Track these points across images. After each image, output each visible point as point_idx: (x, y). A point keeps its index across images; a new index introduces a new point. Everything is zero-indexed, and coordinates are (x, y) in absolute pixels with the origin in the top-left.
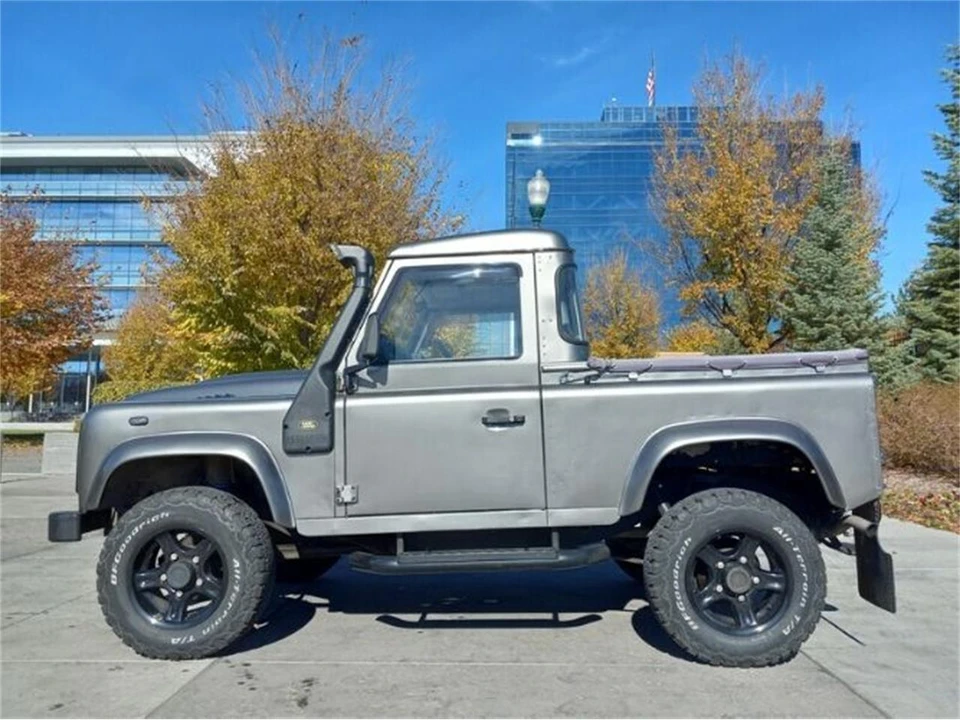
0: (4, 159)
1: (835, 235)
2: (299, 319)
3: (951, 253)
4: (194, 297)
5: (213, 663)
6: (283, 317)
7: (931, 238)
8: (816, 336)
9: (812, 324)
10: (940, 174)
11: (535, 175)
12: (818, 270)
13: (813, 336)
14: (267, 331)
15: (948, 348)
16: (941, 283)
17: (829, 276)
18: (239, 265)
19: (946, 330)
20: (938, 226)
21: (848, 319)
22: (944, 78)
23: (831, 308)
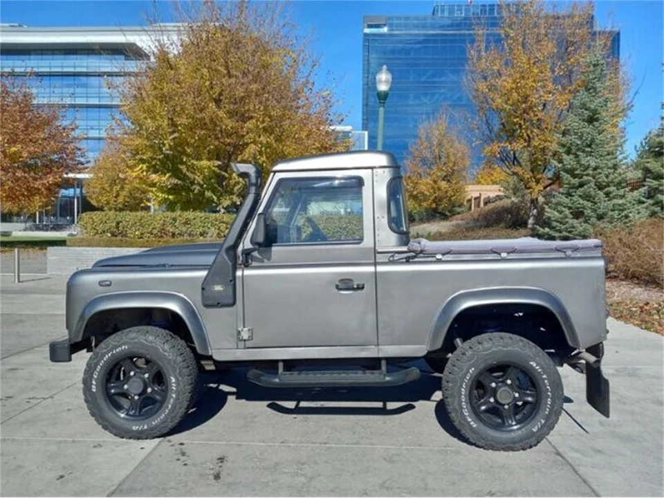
0: (2, 44)
1: (595, 112)
2: (216, 169)
4: (143, 154)
5: (160, 442)
6: (205, 168)
8: (577, 185)
9: (574, 176)
11: (382, 69)
12: (580, 138)
13: (574, 184)
14: (195, 179)
17: (589, 143)
18: (174, 132)
21: (600, 173)
23: (589, 165)
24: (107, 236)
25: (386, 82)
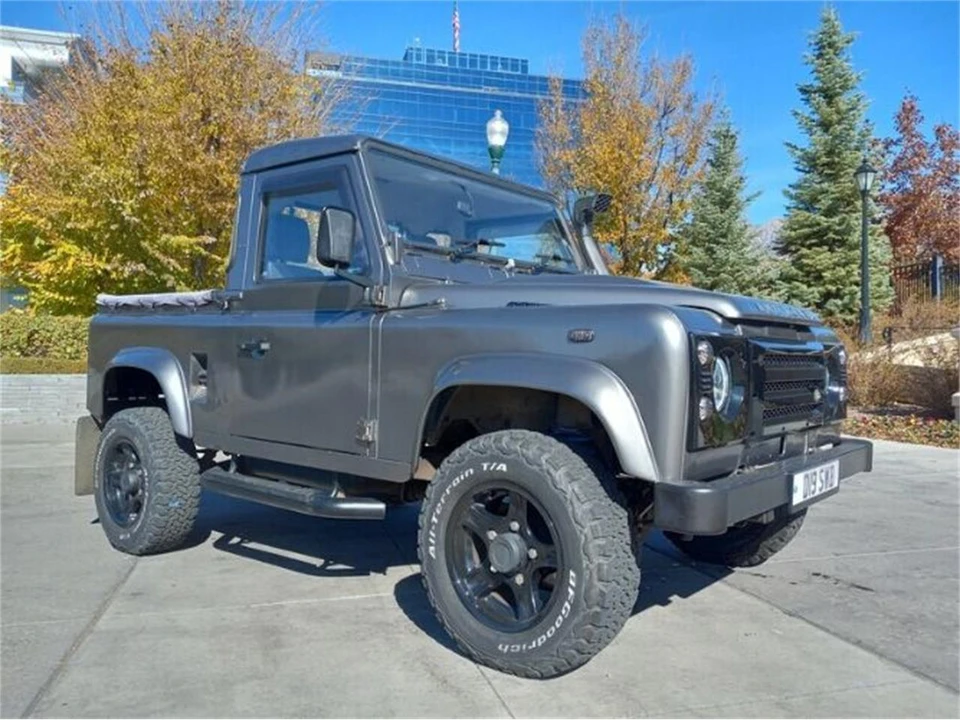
1: (729, 194)
2: (202, 250)
3: (809, 217)
4: (78, 221)
6: (185, 248)
7: (788, 202)
10: (799, 147)
11: (495, 115)
14: (169, 263)
15: (806, 298)
16: (799, 242)
17: (724, 231)
18: (144, 188)
19: (802, 282)
20: (793, 192)
21: (738, 271)
22: (806, 60)
23: (727, 260)
25: (502, 133)
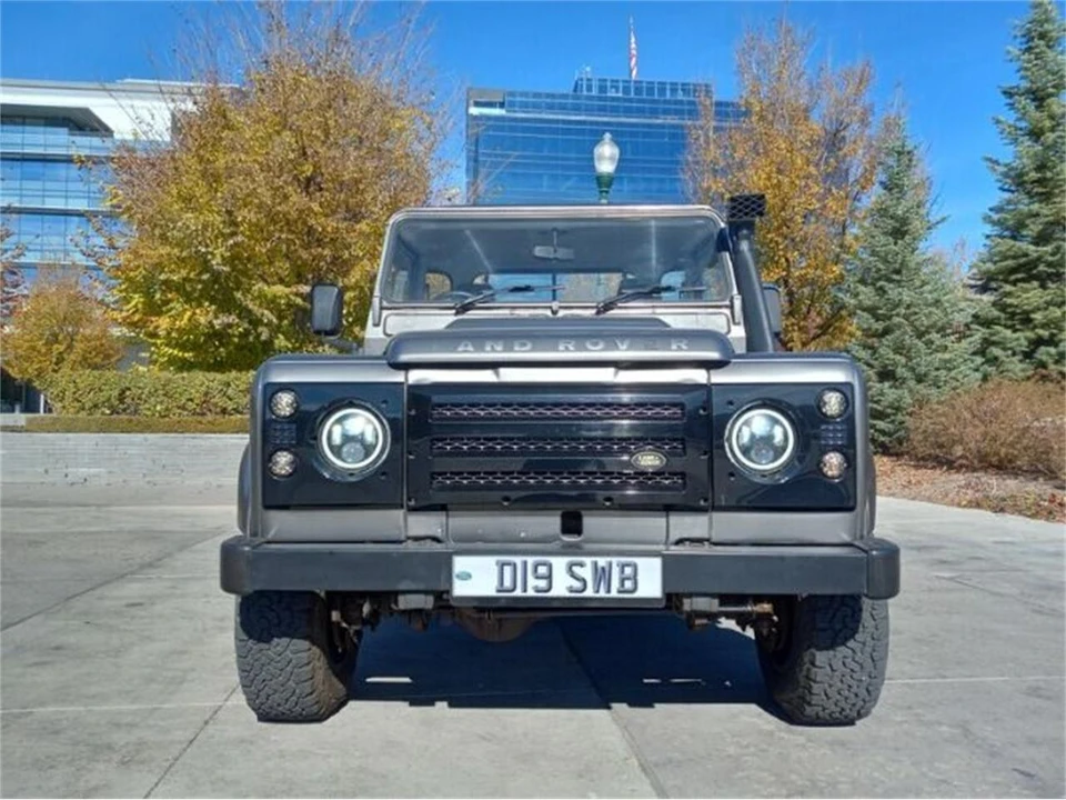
1: (904, 221)
2: (299, 301)
3: (1013, 246)
4: (172, 272)
6: (280, 298)
7: (988, 229)
8: (880, 331)
9: (877, 318)
10: (1001, 161)
12: (886, 261)
13: (877, 330)
14: (263, 315)
15: (1009, 345)
16: (1001, 277)
17: (897, 266)
18: (233, 234)
19: (1006, 327)
20: (996, 217)
21: (916, 313)
22: (1009, 57)
23: (900, 300)
24: (103, 413)
25: (611, 158)
